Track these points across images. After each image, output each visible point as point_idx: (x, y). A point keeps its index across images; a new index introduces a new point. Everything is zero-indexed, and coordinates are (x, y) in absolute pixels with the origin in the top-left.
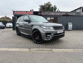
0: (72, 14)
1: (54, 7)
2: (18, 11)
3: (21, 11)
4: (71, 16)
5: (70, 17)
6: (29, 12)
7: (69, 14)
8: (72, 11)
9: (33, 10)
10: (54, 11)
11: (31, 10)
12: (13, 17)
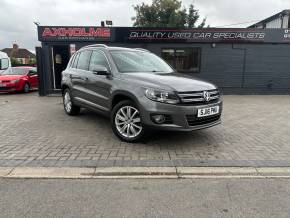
0: (251, 36)
1: (188, 12)
2: (57, 27)
4: (249, 42)
5: (243, 46)
6: (95, 28)
7: (240, 36)
8: (253, 26)
9: (110, 23)
10: (187, 25)
11: (103, 23)
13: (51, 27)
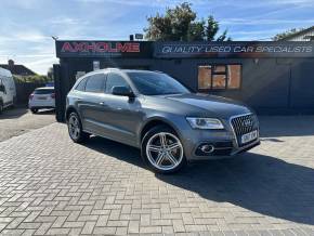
7: (286, 50)
12: (54, 65)
13: (71, 42)
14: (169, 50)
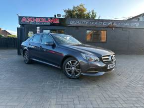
2: (30, 17)
3: (35, 18)
12: (18, 28)
13: (26, 17)
14: (73, 22)
